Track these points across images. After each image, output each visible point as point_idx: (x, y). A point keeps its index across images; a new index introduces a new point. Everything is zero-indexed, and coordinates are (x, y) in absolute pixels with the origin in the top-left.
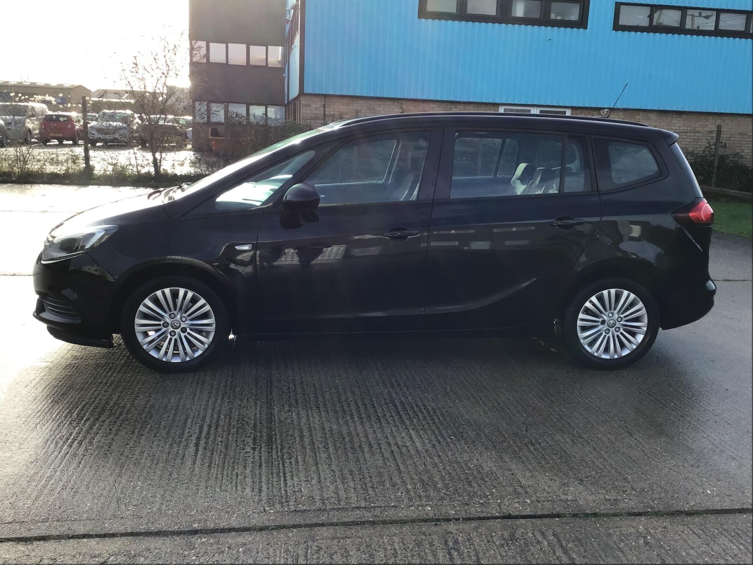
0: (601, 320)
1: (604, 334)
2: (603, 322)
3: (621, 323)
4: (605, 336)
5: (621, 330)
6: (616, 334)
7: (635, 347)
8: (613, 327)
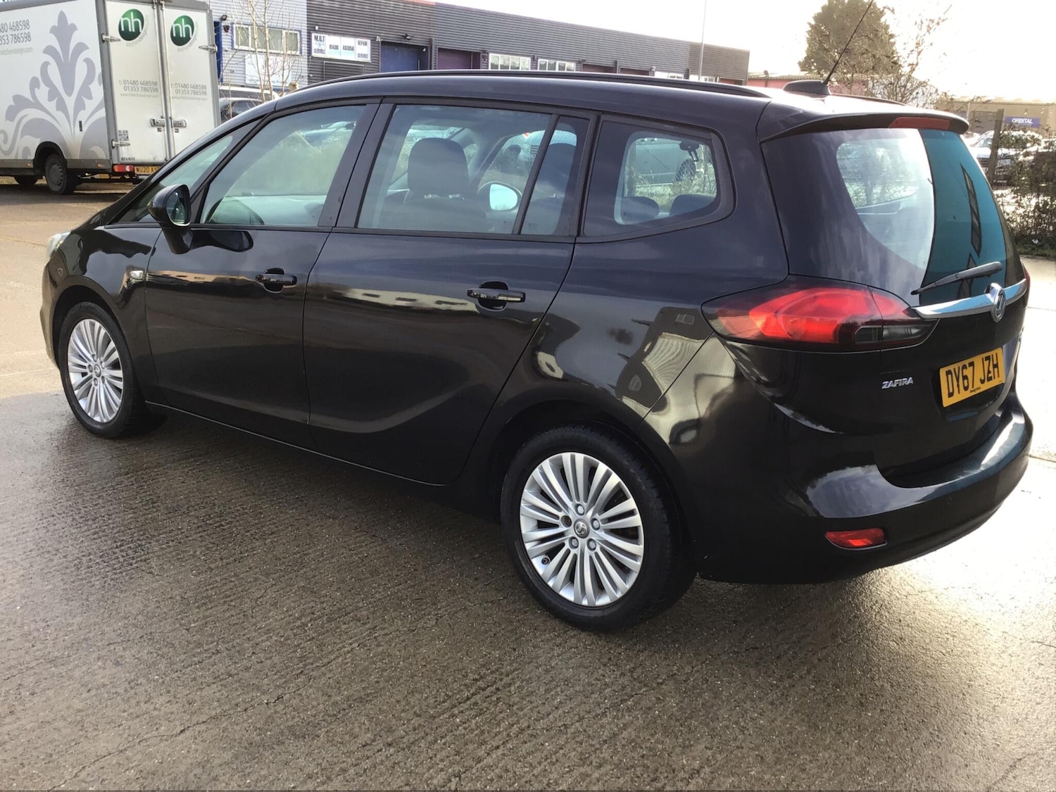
0: (561, 514)
1: (567, 546)
2: (567, 521)
3: (597, 532)
4: (568, 552)
5: (598, 550)
6: (587, 553)
7: (619, 595)
8: (583, 537)
